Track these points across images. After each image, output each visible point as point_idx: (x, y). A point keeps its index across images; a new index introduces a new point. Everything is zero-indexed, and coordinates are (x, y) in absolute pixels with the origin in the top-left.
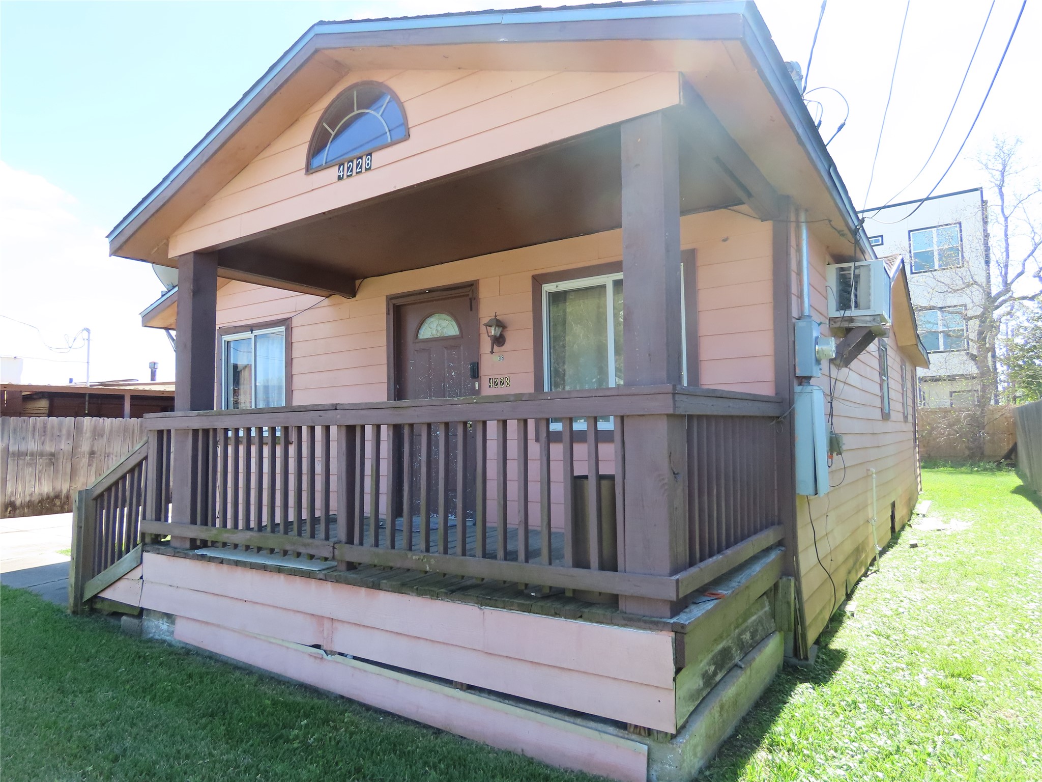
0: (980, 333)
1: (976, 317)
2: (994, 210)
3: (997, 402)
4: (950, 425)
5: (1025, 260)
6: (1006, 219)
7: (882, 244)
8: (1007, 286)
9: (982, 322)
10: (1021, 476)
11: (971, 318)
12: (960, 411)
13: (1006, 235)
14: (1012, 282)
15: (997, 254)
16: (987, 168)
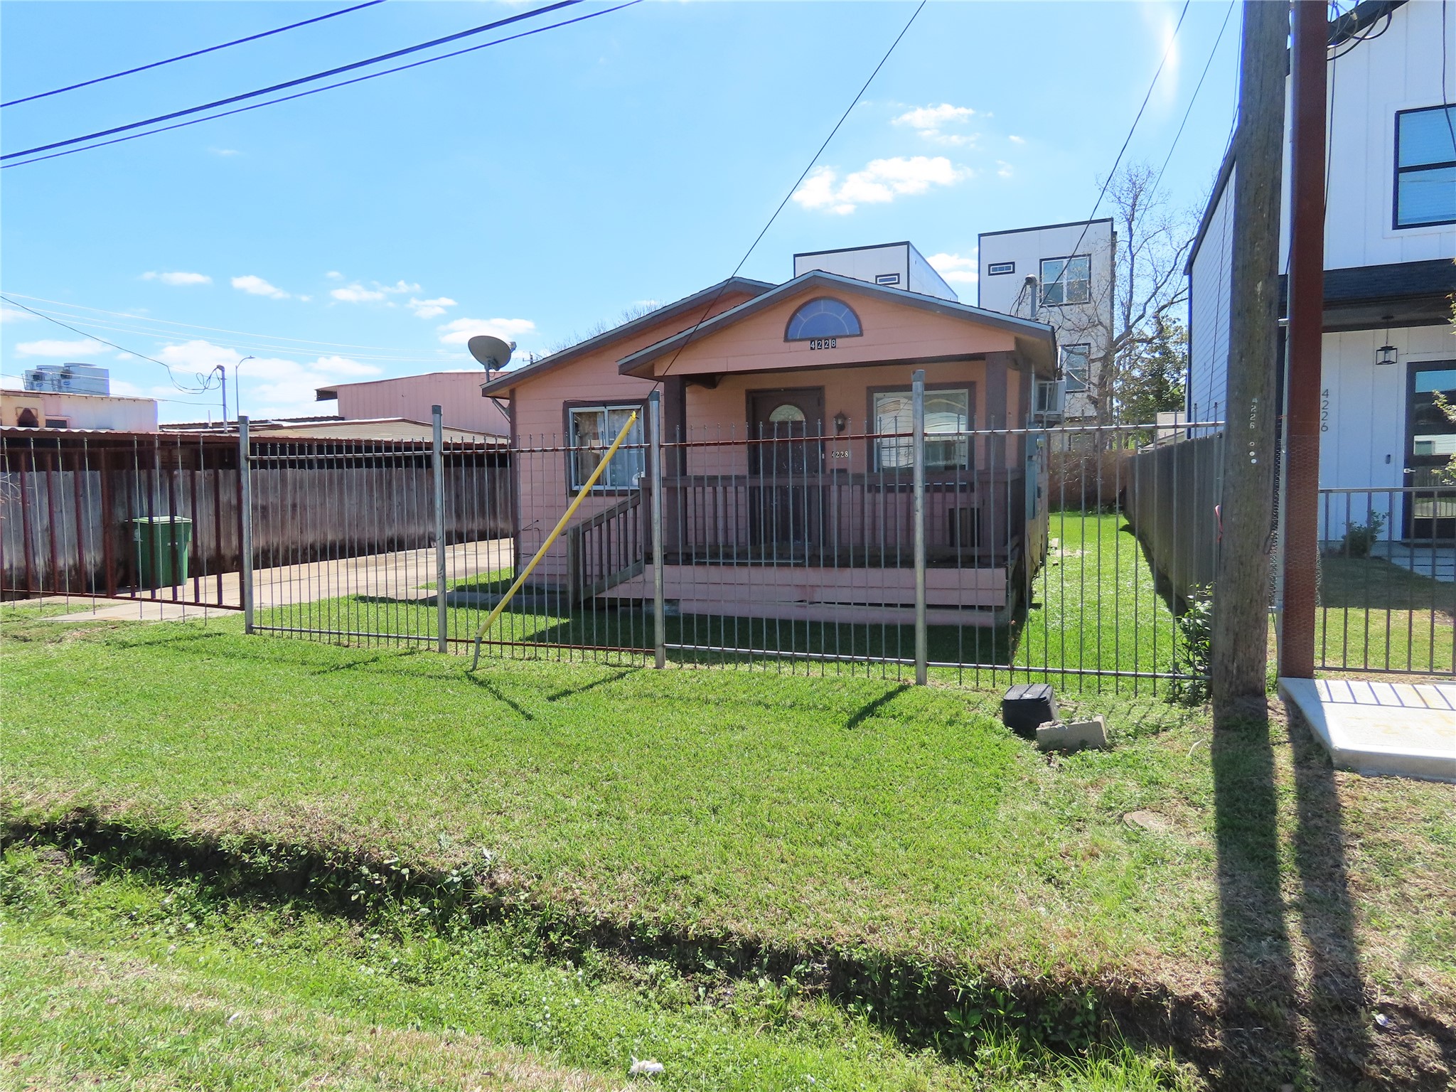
0: (1102, 378)
1: (1100, 359)
2: (1122, 246)
3: (1111, 447)
4: (1071, 470)
5: (1146, 304)
6: (1132, 259)
7: (1013, 272)
8: (1129, 328)
9: (1105, 366)
10: (1127, 517)
11: (1093, 361)
12: (1080, 455)
13: (1132, 275)
14: (1134, 324)
15: (1121, 293)
16: (1120, 202)
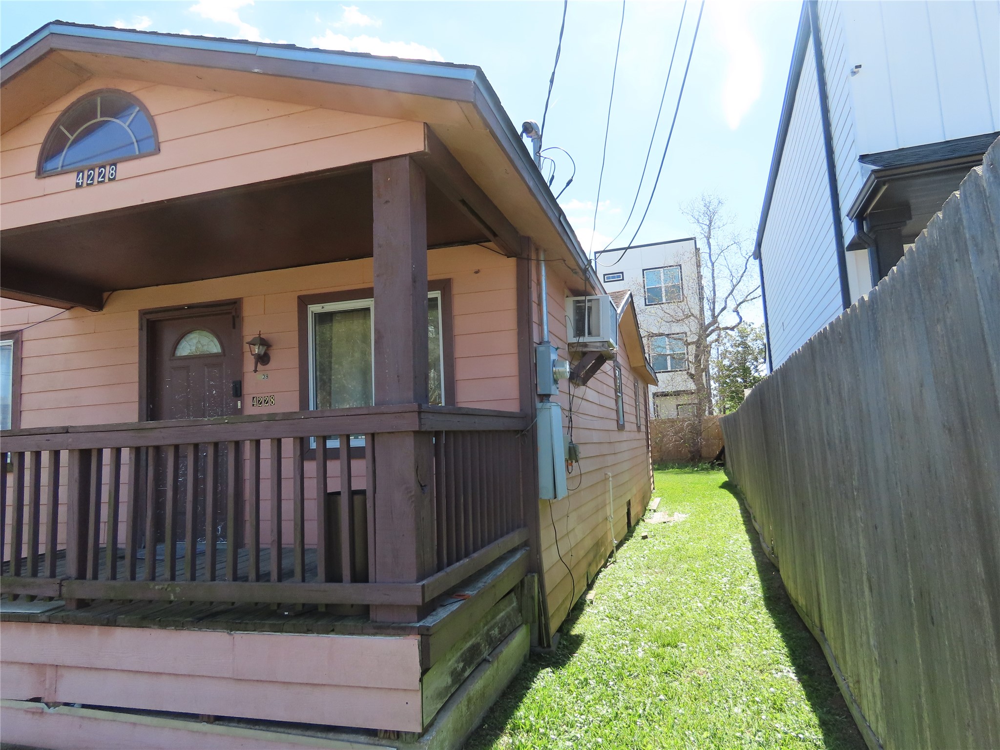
0: (697, 356)
1: (693, 343)
2: (704, 256)
3: (711, 413)
4: (676, 433)
5: (727, 298)
6: (713, 264)
7: (623, 279)
8: (715, 318)
9: (698, 347)
10: (727, 474)
11: (689, 344)
12: (683, 421)
13: (713, 277)
14: (718, 315)
15: (708, 293)
16: (698, 222)
